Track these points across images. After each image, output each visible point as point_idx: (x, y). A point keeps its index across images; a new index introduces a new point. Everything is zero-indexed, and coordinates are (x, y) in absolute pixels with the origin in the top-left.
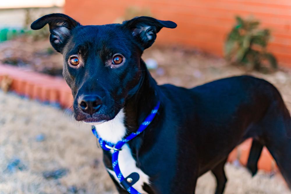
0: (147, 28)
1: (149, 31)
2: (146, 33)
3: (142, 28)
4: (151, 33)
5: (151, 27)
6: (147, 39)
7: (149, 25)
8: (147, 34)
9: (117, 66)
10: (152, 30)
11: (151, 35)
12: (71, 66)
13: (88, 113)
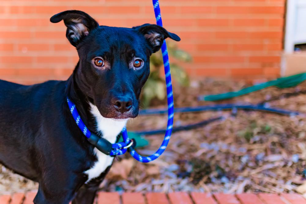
0: (157, 35)
1: (157, 37)
2: (154, 39)
3: (152, 34)
4: (159, 39)
5: (160, 35)
6: (155, 44)
7: (158, 33)
8: (156, 40)
9: (138, 69)
10: (161, 38)
11: (158, 41)
12: (95, 67)
13: (120, 112)
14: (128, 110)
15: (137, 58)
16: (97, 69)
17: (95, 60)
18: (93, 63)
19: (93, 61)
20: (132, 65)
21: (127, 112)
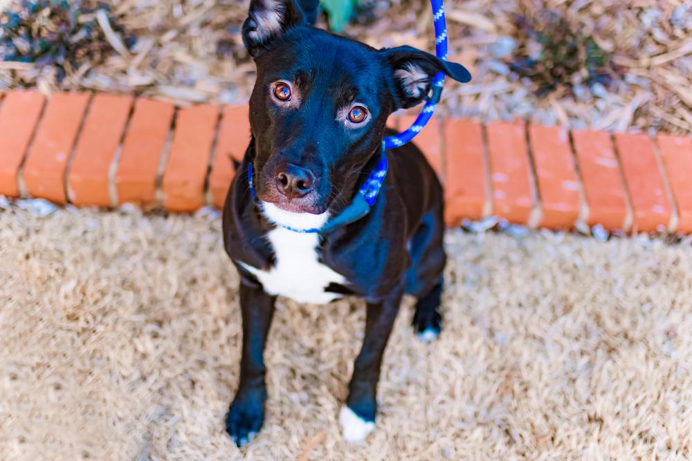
1: (421, 81)
9: (355, 125)
12: (273, 98)
13: (285, 195)
14: (302, 196)
15: (359, 104)
16: (273, 104)
17: (277, 86)
18: (271, 91)
19: (273, 86)
20: (343, 115)
21: (300, 200)
